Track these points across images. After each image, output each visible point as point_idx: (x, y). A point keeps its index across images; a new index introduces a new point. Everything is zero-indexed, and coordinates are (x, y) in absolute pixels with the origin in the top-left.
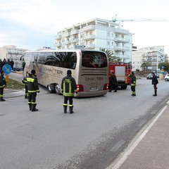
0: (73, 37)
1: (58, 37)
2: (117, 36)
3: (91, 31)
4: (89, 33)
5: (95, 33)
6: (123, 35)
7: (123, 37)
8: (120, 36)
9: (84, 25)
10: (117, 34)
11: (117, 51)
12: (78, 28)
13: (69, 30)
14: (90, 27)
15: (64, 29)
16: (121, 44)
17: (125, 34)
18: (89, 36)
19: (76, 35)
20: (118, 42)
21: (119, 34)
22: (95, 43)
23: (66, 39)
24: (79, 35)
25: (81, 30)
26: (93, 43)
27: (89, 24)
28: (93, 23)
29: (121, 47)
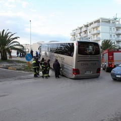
0: (83, 33)
1: (73, 34)
2: (117, 30)
3: (97, 28)
4: (95, 29)
5: (100, 29)
9: (91, 24)
11: (118, 42)
12: (87, 26)
13: (81, 28)
14: (96, 25)
15: (77, 28)
18: (95, 32)
19: (86, 32)
20: (118, 35)
21: (119, 28)
22: (100, 36)
23: (78, 35)
24: (88, 31)
25: (89, 28)
26: (99, 36)
27: (95, 22)
28: (98, 21)
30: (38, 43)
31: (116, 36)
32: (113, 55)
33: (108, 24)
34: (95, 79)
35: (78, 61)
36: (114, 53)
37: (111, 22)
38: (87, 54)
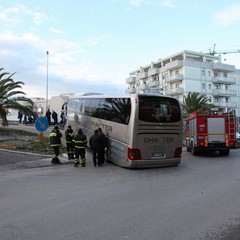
0: (151, 79)
1: (131, 80)
2: (216, 75)
3: (177, 69)
4: (174, 73)
5: (182, 72)
6: (225, 73)
7: (226, 76)
8: (222, 74)
9: (166, 62)
10: (217, 72)
11: (217, 97)
12: (158, 66)
13: (146, 70)
14: (175, 63)
15: (138, 68)
16: (223, 87)
17: (228, 71)
18: (174, 77)
19: (155, 77)
20: (218, 84)
21: (219, 71)
22: (183, 85)
23: (141, 82)
24: (160, 76)
25: (163, 69)
26: (181, 86)
27: (174, 59)
28: (179, 57)
29: (223, 90)
30: (61, 96)
31: (213, 87)
32: (206, 122)
33: (198, 63)
34: (171, 170)
35: (138, 133)
36: (209, 119)
37: (204, 59)
38: (155, 120)
